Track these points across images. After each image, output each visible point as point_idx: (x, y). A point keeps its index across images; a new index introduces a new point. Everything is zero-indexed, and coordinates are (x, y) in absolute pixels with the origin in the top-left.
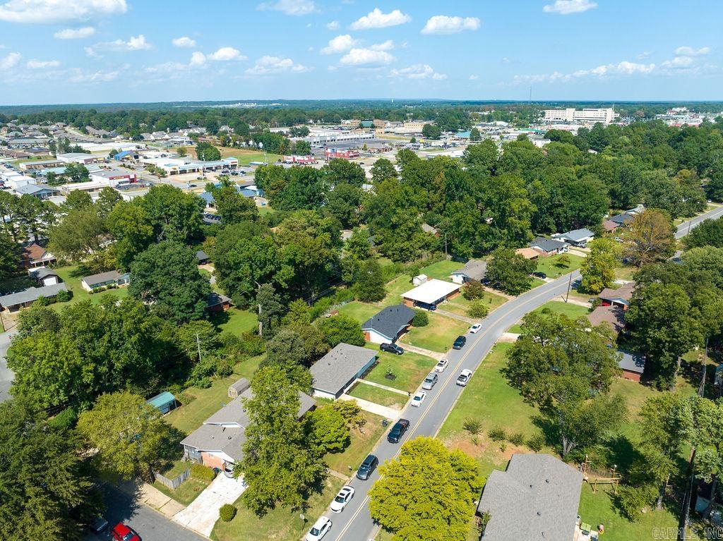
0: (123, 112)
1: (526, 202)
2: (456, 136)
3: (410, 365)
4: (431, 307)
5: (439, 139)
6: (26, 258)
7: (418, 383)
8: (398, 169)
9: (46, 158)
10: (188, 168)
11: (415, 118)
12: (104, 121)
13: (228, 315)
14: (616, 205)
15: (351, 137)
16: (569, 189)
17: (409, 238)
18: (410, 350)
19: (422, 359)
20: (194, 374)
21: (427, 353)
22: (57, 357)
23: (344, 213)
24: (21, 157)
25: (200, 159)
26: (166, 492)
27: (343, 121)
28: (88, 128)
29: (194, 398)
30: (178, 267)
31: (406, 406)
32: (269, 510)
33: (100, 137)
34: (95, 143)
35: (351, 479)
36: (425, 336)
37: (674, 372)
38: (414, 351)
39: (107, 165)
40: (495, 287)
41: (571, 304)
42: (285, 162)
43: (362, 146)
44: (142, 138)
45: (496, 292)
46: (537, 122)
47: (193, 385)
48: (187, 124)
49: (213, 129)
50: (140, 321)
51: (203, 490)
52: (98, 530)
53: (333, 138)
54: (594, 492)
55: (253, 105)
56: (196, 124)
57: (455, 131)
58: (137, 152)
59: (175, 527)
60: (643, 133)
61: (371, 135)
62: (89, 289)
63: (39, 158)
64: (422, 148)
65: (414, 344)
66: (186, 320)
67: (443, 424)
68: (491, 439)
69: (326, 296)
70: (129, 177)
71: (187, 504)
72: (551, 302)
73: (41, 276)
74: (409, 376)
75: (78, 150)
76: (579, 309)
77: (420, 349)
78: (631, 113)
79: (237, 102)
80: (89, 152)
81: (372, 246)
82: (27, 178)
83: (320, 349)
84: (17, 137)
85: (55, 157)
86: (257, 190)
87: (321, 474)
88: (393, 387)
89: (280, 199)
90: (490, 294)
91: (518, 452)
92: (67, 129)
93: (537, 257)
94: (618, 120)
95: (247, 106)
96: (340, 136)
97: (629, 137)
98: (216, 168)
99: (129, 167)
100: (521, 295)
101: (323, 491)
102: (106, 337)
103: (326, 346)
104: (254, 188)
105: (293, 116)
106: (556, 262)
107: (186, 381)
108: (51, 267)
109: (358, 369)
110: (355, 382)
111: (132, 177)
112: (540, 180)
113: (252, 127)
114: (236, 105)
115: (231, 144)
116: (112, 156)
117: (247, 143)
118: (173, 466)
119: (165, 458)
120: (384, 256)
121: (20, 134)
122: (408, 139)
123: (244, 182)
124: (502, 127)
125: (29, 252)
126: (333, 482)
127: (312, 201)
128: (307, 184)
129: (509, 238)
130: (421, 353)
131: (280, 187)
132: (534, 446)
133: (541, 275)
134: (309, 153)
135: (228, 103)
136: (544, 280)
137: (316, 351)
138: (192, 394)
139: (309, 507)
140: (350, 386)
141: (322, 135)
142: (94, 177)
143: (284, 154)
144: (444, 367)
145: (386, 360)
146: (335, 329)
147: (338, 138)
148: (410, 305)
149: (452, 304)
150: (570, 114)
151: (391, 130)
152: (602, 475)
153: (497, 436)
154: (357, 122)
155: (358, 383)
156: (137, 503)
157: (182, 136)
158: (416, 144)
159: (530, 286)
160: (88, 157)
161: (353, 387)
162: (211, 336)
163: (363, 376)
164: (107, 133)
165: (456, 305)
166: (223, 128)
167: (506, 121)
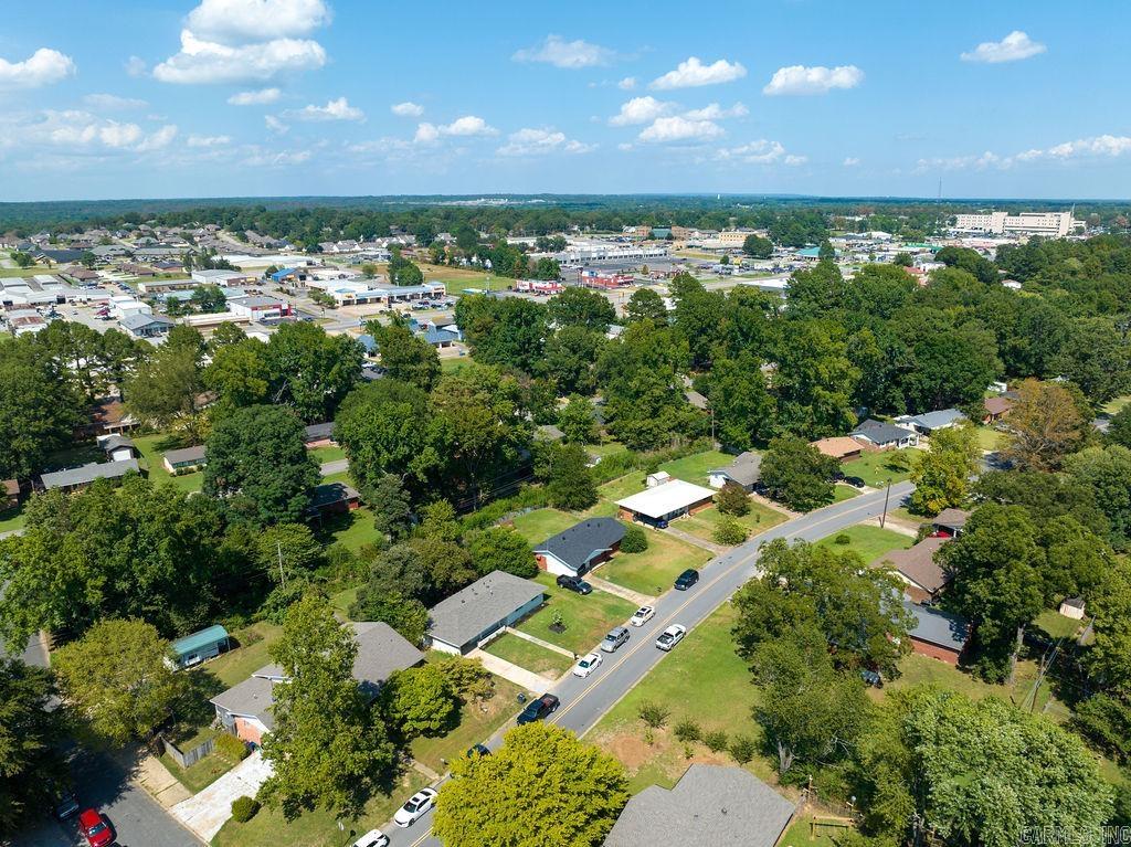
0: (304, 210)
1: (843, 363)
2: (798, 255)
3: (593, 610)
4: (659, 522)
5: (770, 258)
6: (98, 421)
7: (597, 641)
8: (669, 305)
9: (177, 276)
10: (370, 295)
11: (740, 224)
12: (272, 223)
13: (353, 518)
14: (1022, 372)
15: (631, 253)
16: (927, 344)
17: (655, 413)
18: (602, 589)
19: (615, 603)
20: (268, 602)
21: (628, 595)
22: (47, 563)
23: (570, 371)
24: (144, 273)
25: (393, 283)
26: (175, 771)
27: (625, 228)
28: (249, 233)
29: (260, 638)
30: (270, 443)
31: (566, 675)
32: (304, 810)
33: (262, 246)
34: (253, 255)
35: (443, 778)
36: (635, 569)
37: (1012, 652)
38: (609, 590)
39: (258, 289)
40: (774, 498)
41: (888, 531)
42: (518, 290)
43: (640, 268)
44: (321, 249)
45: (774, 506)
46: (939, 234)
47: (265, 618)
48: (390, 230)
49: (426, 237)
50: (176, 519)
51: (225, 772)
52: (62, 815)
53: (602, 254)
54: (813, 838)
55: (502, 202)
56: (404, 231)
57: (799, 246)
58: (306, 271)
59: (169, 823)
60: (1106, 254)
61: (662, 251)
62: (172, 470)
63: (168, 276)
64: (736, 272)
65: (613, 580)
66: (272, 521)
67: (612, 707)
68: (677, 736)
69: (502, 496)
70: (280, 306)
71: (195, 791)
72: (860, 526)
73: (109, 447)
74: (586, 630)
75: (224, 266)
76: (899, 540)
77: (620, 588)
78: (1106, 221)
79: (479, 197)
80: (239, 269)
81: (598, 424)
82: (142, 305)
83: (458, 577)
84: (149, 245)
85: (190, 275)
86: (457, 331)
87: (400, 766)
88: (555, 642)
89: (485, 347)
90: (762, 507)
91: (714, 761)
92: (220, 234)
93: (859, 452)
94: (1080, 231)
95: (493, 203)
96: (615, 251)
97: (1082, 261)
98: (412, 297)
99: (288, 292)
100: (814, 511)
101: (394, 793)
102: (128, 539)
103: (468, 573)
104: (454, 328)
105: (548, 219)
106: (888, 463)
107: (255, 612)
108: (132, 434)
109: (507, 611)
110: (499, 631)
111: (285, 307)
112: (872, 328)
113: (484, 235)
114: (478, 201)
115: (447, 261)
116: (268, 276)
117: (469, 259)
118: (196, 734)
119: (190, 722)
120: (617, 440)
121: (153, 240)
122: (717, 258)
123: (443, 319)
124: (879, 241)
125: (105, 413)
126: (413, 781)
127: (527, 351)
128: (519, 326)
129: (815, 419)
130: (618, 594)
131: (486, 329)
132: (743, 754)
133: (857, 482)
134: (556, 278)
135: (467, 198)
136: (860, 489)
137: (451, 580)
138: (259, 632)
139: (364, 814)
140: (491, 638)
141: (586, 249)
142: (233, 306)
143: (519, 277)
144: (644, 619)
145: (560, 602)
146: (490, 549)
147: (610, 254)
148: (629, 518)
149: (694, 520)
150: (998, 220)
151: (697, 243)
152: (833, 811)
153: (687, 733)
154: (644, 230)
155: (504, 634)
156: (130, 784)
157: (378, 249)
158: (728, 266)
159: (833, 498)
160: (233, 275)
161: (493, 640)
162: (306, 547)
163: (514, 625)
164: (273, 241)
165: (702, 522)
166: (442, 237)
167: (889, 232)
